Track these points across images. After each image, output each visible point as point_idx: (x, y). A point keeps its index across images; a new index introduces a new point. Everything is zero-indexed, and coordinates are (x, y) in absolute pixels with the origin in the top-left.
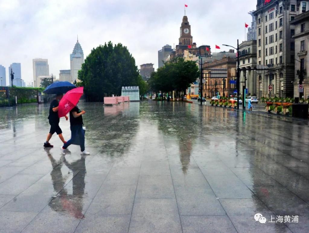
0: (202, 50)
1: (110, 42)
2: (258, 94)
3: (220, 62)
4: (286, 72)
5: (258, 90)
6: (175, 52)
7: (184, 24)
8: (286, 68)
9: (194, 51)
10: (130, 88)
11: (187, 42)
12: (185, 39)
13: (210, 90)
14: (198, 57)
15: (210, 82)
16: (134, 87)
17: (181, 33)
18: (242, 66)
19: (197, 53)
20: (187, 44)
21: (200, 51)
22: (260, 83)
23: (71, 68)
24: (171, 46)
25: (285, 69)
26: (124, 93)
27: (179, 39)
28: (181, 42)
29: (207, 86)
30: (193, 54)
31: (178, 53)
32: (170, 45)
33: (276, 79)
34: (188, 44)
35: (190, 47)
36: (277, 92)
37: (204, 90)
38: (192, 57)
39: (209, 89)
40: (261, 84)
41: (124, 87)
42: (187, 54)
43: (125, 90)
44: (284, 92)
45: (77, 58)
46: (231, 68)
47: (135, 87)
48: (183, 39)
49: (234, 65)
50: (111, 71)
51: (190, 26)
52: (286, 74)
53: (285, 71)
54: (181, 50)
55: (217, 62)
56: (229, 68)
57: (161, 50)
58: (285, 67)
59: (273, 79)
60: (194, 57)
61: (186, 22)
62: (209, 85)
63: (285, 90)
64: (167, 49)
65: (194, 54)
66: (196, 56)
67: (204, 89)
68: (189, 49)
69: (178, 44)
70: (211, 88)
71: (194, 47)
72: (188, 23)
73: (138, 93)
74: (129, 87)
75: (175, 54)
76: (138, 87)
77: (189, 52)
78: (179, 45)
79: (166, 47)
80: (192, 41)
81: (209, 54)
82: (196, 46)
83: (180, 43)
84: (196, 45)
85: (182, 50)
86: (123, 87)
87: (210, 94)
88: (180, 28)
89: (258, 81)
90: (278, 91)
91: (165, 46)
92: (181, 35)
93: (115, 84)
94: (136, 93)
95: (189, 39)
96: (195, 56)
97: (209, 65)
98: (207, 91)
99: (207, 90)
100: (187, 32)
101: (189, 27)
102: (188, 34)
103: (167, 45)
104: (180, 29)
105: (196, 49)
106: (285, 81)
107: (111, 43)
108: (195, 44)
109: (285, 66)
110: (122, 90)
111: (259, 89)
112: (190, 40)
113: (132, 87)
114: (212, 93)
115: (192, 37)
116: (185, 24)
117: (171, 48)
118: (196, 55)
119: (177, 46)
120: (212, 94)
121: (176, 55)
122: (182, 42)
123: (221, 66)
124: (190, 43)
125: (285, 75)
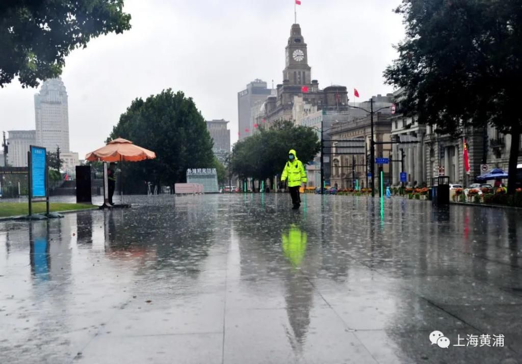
0: (331, 96)
1: (170, 89)
2: (428, 182)
3: (362, 123)
4: (474, 142)
5: (428, 174)
6: (275, 98)
7: (293, 40)
8: (473, 136)
9: (313, 96)
10: (202, 171)
11: (300, 78)
12: (295, 72)
13: (345, 177)
14: (321, 111)
15: (344, 161)
16: (208, 169)
17: (288, 60)
18: (401, 130)
19: (320, 102)
20: (300, 83)
21: (326, 97)
22: (432, 162)
23: (37, 127)
24: (265, 83)
25: (471, 138)
26: (192, 179)
27: (284, 72)
28: (288, 79)
29: (340, 169)
30: (311, 105)
31: (281, 101)
32: (263, 80)
33: (459, 154)
34: (302, 82)
35: (306, 89)
36: (460, 179)
37: (333, 177)
38: (310, 110)
39: (343, 174)
40: (434, 165)
41: (191, 170)
42: (300, 104)
43: (192, 174)
44: (470, 178)
45: (52, 103)
46: (383, 134)
47: (210, 169)
48: (292, 72)
49: (387, 129)
50: (167, 141)
51: (306, 45)
52: (474, 146)
53: (472, 141)
54: (287, 95)
55: (357, 123)
56: (380, 134)
57: (243, 91)
58: (472, 134)
59: (454, 155)
60: (313, 110)
61: (297, 37)
62: (342, 167)
63: (473, 175)
64: (257, 89)
65: (314, 105)
66: (318, 110)
67: (334, 174)
68: (304, 94)
69: (281, 83)
70: (346, 173)
71: (313, 90)
72: (302, 38)
73: (216, 180)
74: (199, 170)
75: (275, 102)
76: (215, 169)
77: (305, 99)
78: (284, 84)
79: (255, 85)
80: (309, 76)
81: (344, 104)
82: (318, 87)
83: (285, 81)
84: (318, 84)
85: (290, 95)
86: (189, 170)
87: (345, 183)
88: (284, 50)
89: (429, 159)
90: (462, 175)
91: (252, 83)
92: (286, 63)
93: (174, 164)
94: (213, 179)
95: (304, 73)
96: (316, 108)
97: (343, 128)
98: (340, 178)
99: (338, 177)
100: (301, 59)
101: (303, 47)
102: (301, 61)
103: (257, 80)
104: (286, 51)
105: (319, 93)
106: (472, 158)
107: (171, 92)
108: (315, 82)
109: (472, 132)
110: (188, 174)
111: (432, 172)
112: (307, 73)
113: (204, 170)
114: (347, 181)
115: (309, 69)
116: (296, 41)
117: (266, 87)
118: (318, 106)
119: (279, 86)
120: (349, 183)
121: (278, 104)
122: (289, 77)
123: (365, 130)
124: (306, 80)
125: (472, 147)
